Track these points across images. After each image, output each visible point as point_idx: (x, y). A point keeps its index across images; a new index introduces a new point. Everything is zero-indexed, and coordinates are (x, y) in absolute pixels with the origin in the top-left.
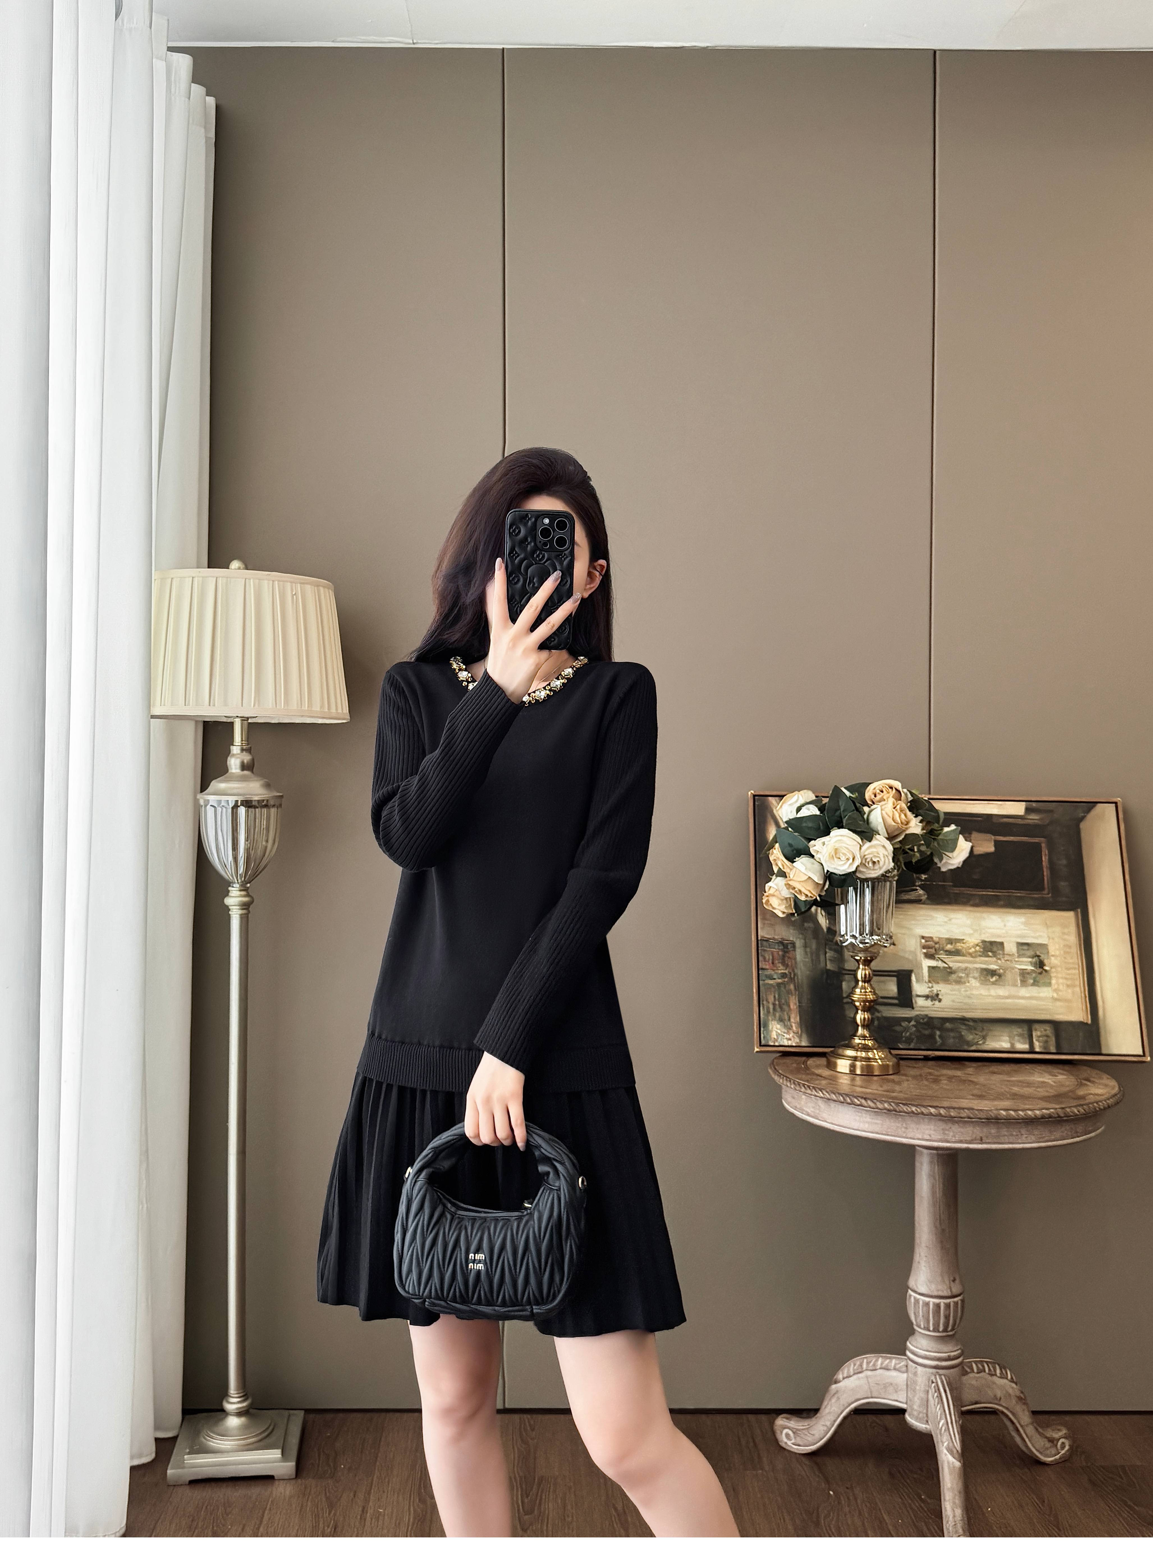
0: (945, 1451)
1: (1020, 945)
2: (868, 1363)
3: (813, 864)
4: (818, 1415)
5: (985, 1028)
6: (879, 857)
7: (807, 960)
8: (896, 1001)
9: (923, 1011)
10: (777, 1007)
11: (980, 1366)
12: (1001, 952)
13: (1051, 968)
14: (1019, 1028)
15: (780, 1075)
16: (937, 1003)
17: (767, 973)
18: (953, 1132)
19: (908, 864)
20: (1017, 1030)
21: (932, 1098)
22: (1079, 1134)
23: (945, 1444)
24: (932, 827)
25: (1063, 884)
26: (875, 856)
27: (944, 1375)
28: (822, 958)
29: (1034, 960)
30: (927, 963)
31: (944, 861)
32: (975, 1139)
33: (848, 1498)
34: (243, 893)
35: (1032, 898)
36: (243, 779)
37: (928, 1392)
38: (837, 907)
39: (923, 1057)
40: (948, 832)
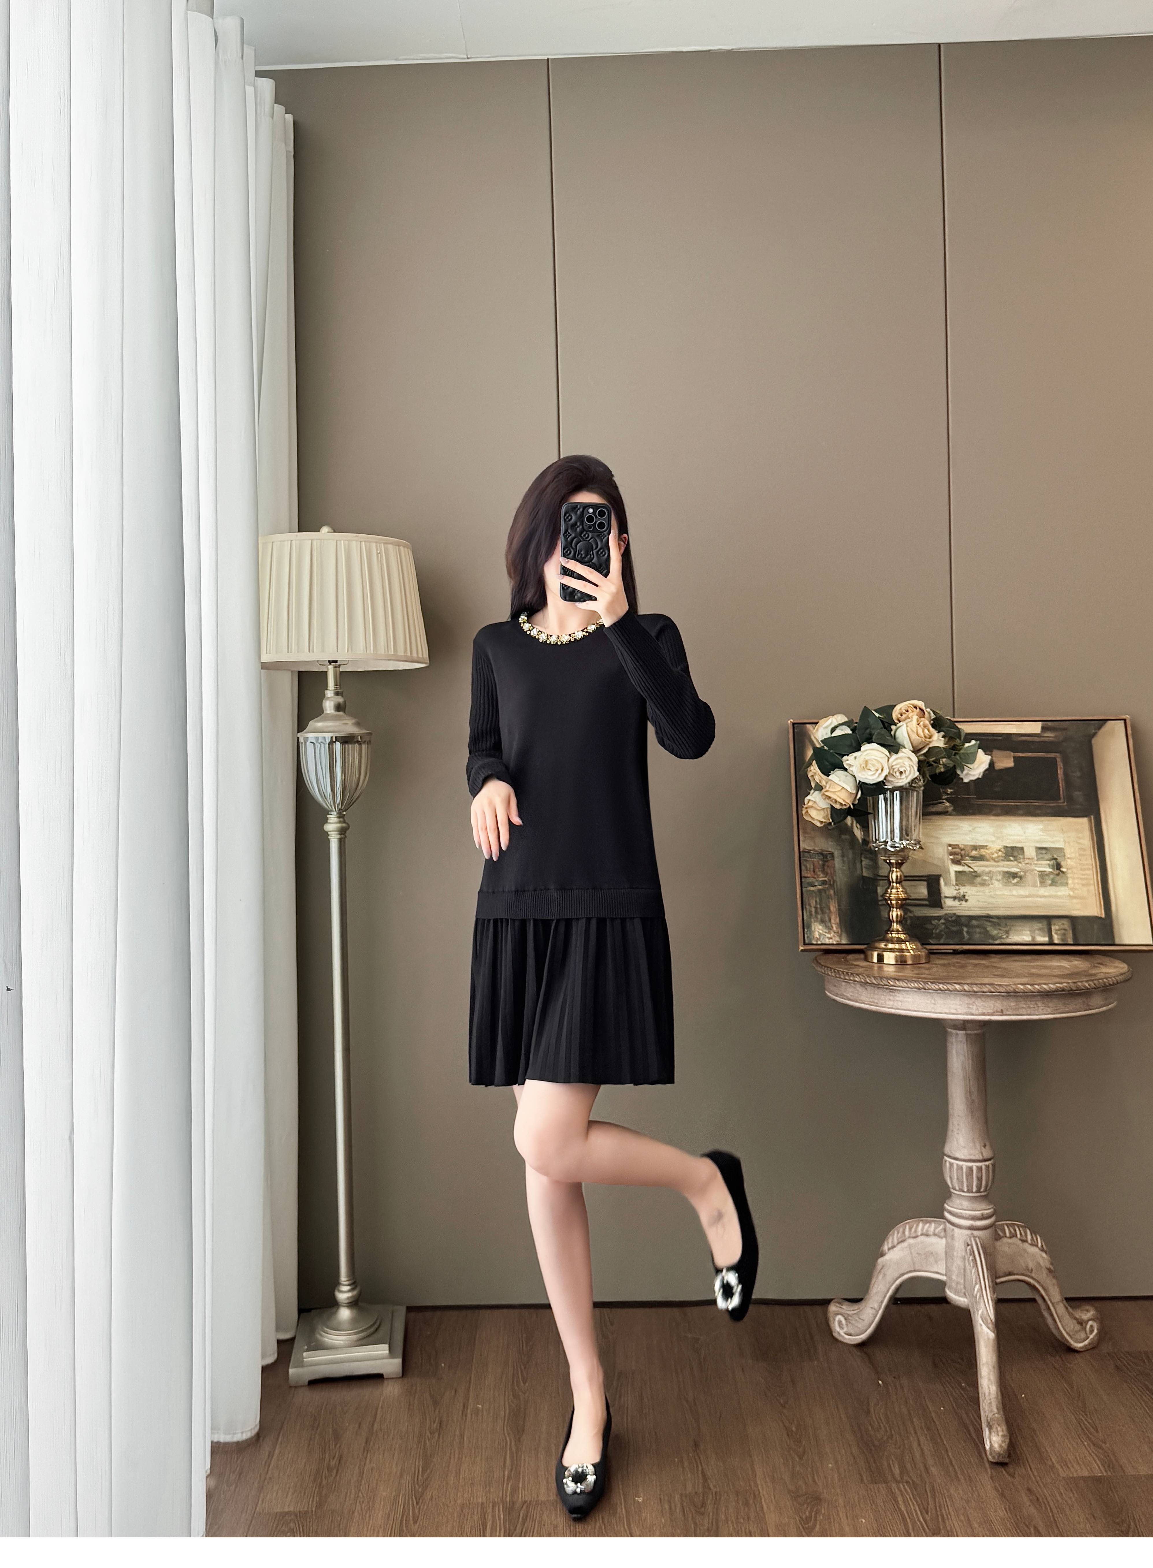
0: (981, 1325)
1: (1039, 849)
2: (910, 1230)
3: (846, 776)
5: (1008, 924)
6: (906, 768)
7: (845, 868)
8: (926, 903)
9: (951, 910)
10: (819, 910)
11: (1013, 1231)
12: (1021, 857)
13: (1068, 869)
14: (1040, 923)
15: (824, 969)
16: (964, 903)
17: (809, 881)
18: (977, 1006)
19: (933, 775)
20: (1037, 925)
22: (1090, 1007)
23: (981, 1316)
24: (954, 743)
25: (1077, 793)
26: (902, 767)
27: (979, 1235)
28: (858, 865)
29: (1052, 862)
30: (954, 868)
31: (965, 772)
33: (896, 1388)
34: (341, 820)
35: (1049, 806)
36: (336, 718)
37: (964, 1255)
38: (869, 819)
39: (952, 951)
40: (969, 747)
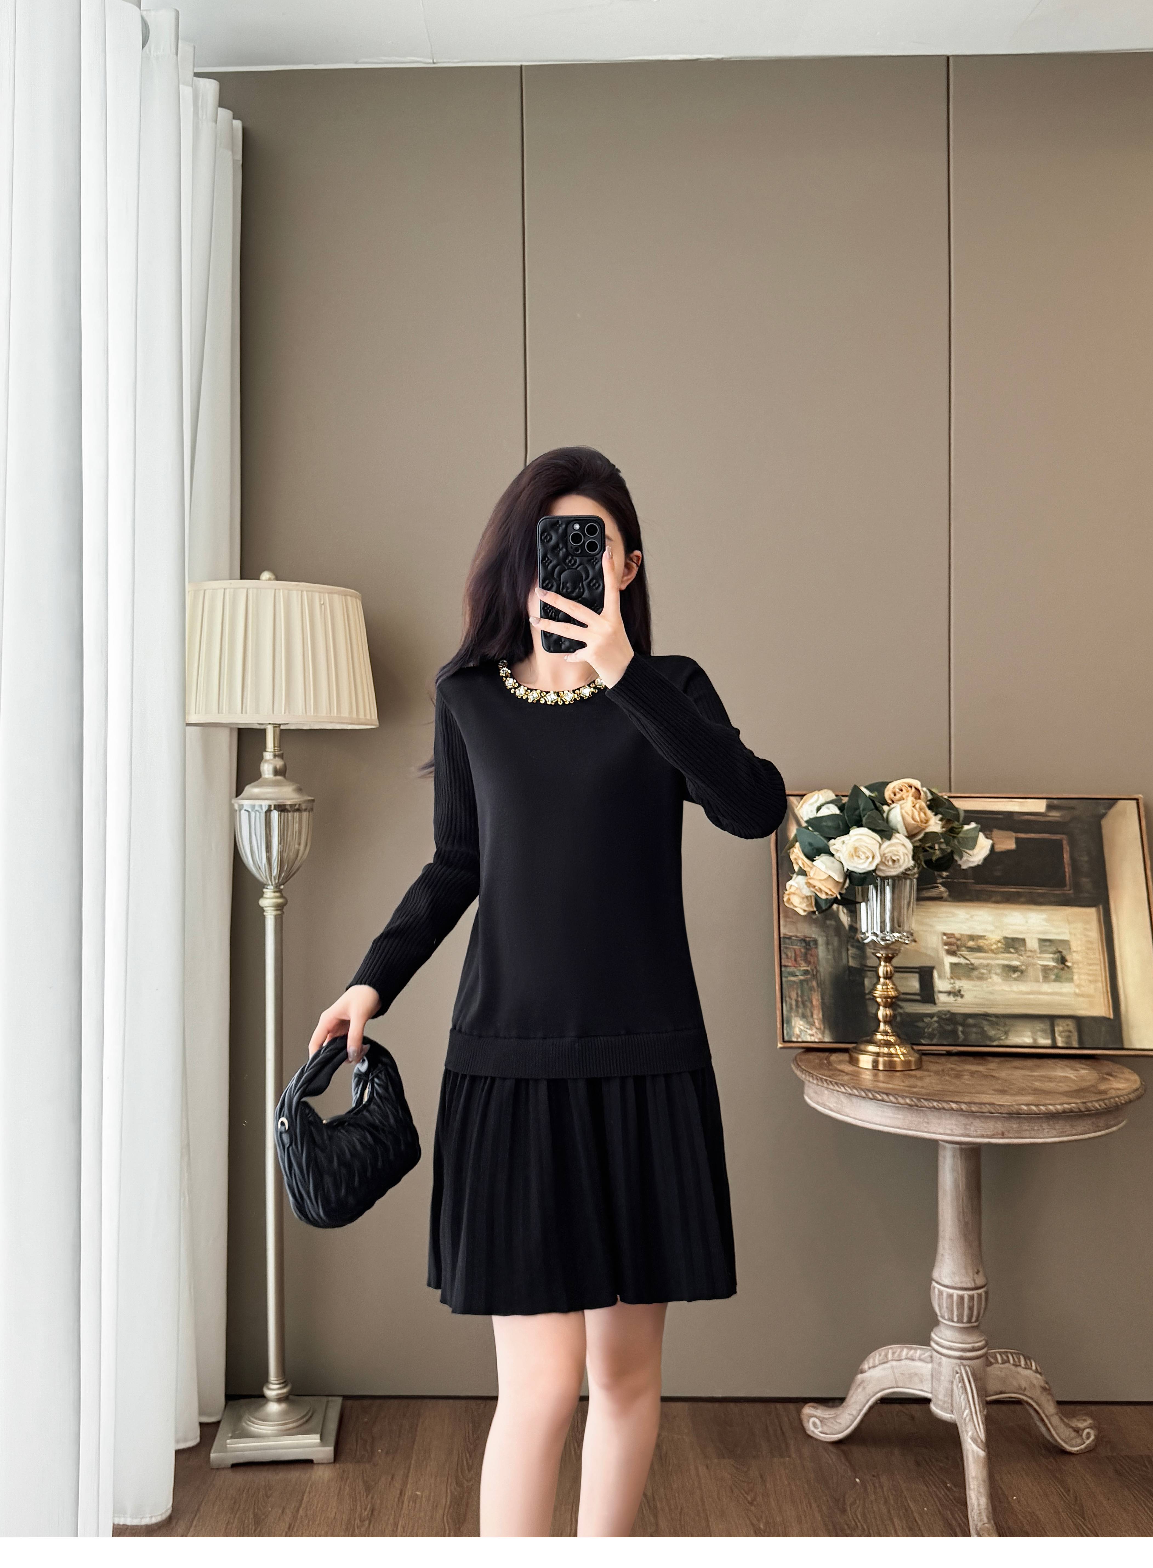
0: (970, 1441)
1: (1042, 941)
2: (893, 1353)
3: (833, 862)
4: (844, 1404)
5: (1007, 1023)
6: (900, 856)
7: (829, 957)
8: (918, 998)
9: (946, 1007)
10: (800, 1004)
11: (1005, 1358)
12: (1023, 949)
13: (1073, 963)
14: (1042, 1023)
15: (802, 1071)
16: (959, 999)
17: (789, 969)
18: (975, 1127)
19: (929, 862)
20: (1039, 1025)
21: (953, 1093)
22: (1100, 1128)
23: (970, 1434)
24: (952, 825)
25: (1084, 880)
26: (895, 855)
27: (969, 1366)
28: (844, 954)
29: (1056, 956)
30: (949, 960)
31: (965, 858)
32: (998, 1134)
33: (875, 1486)
34: (278, 894)
35: (1054, 894)
36: (276, 784)
37: (952, 1382)
38: (858, 905)
39: (944, 1052)
40: (968, 830)
